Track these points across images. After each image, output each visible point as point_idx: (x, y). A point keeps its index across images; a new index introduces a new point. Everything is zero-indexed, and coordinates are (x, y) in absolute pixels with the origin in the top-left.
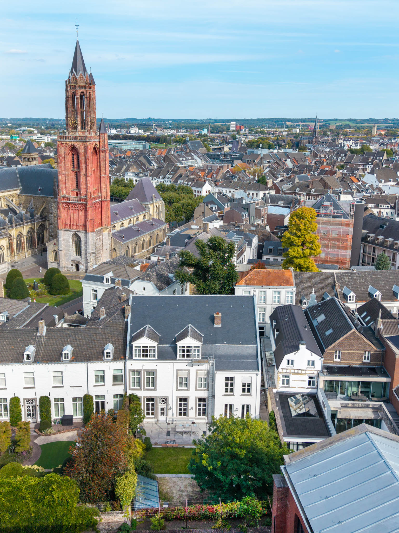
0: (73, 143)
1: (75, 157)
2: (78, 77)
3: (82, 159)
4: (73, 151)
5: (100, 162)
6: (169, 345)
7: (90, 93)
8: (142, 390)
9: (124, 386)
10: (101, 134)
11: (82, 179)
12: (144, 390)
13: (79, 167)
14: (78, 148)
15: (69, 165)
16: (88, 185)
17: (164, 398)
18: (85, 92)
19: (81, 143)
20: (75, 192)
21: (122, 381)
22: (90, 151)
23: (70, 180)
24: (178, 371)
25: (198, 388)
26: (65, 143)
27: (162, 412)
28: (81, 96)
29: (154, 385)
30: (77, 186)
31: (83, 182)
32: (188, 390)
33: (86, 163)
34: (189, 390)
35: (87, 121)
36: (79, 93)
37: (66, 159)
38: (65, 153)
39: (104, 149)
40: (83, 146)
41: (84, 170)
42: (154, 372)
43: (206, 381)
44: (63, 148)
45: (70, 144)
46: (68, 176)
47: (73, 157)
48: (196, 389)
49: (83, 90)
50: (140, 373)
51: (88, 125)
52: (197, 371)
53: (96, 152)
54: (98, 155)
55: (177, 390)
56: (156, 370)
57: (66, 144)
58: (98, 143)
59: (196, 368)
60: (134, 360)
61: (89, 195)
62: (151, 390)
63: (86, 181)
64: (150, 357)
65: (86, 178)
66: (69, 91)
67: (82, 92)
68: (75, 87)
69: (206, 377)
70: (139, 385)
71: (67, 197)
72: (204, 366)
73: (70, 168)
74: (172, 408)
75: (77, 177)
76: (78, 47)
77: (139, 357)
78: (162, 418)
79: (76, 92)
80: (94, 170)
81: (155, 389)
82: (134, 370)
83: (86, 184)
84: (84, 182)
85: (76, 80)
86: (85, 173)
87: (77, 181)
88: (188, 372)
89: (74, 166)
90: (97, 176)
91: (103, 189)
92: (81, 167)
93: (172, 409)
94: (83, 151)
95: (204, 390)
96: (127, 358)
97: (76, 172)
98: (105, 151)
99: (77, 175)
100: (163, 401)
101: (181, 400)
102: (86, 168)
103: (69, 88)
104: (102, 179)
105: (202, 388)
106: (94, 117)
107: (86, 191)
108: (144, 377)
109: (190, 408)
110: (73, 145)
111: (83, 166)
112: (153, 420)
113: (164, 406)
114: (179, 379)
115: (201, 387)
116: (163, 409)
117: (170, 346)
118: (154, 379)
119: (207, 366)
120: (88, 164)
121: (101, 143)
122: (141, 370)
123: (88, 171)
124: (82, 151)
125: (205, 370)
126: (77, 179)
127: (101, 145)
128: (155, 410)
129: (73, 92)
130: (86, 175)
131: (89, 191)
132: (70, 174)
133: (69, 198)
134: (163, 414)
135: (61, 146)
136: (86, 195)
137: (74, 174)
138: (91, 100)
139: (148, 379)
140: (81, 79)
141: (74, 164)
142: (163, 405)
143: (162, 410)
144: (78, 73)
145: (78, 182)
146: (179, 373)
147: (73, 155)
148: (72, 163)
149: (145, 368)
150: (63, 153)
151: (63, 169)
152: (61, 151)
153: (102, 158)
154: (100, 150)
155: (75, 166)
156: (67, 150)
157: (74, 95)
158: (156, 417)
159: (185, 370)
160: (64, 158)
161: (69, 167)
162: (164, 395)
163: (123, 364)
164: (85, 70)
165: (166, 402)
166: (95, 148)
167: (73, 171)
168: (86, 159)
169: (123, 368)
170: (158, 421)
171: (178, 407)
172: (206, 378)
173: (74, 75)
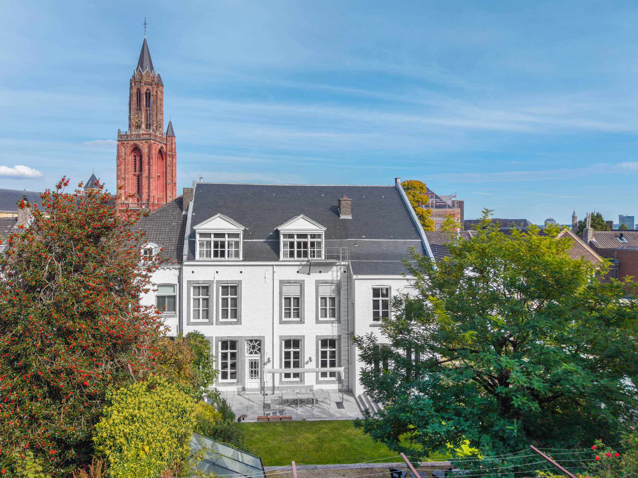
0: (135, 142)
1: (138, 158)
2: (144, 73)
3: (145, 159)
4: (135, 153)
5: (166, 168)
6: (264, 240)
7: (156, 92)
8: (212, 324)
9: (178, 318)
10: (168, 137)
11: (145, 182)
12: (216, 324)
13: (141, 170)
14: (141, 147)
15: (130, 168)
16: (151, 188)
17: (256, 341)
18: (151, 89)
19: (144, 141)
20: (136, 199)
21: (174, 310)
22: (155, 152)
23: (130, 184)
24: (282, 282)
25: (320, 319)
26: (126, 142)
27: (252, 371)
28: (146, 93)
29: (235, 314)
30: (138, 191)
31: (145, 185)
32: (302, 322)
33: (149, 163)
34: (304, 323)
35: (153, 121)
36: (144, 90)
37: (126, 160)
38: (125, 154)
39: (171, 153)
40: (147, 145)
41: (147, 172)
42: (236, 287)
43: (333, 304)
44: (123, 149)
45: (132, 143)
46: (128, 179)
47: (135, 159)
48: (318, 322)
49: (149, 87)
50: (210, 290)
51: (153, 125)
52: (318, 283)
53: (162, 157)
54: (164, 160)
55: (281, 322)
56: (240, 282)
57: (128, 143)
58: (164, 146)
59: (316, 276)
60: (198, 261)
61: (152, 199)
62: (231, 323)
63: (149, 183)
64: (228, 257)
65: (149, 181)
66: (133, 87)
67: (148, 89)
68: (140, 82)
69: (333, 295)
70: (207, 314)
71: (126, 204)
72: (330, 272)
73: (131, 172)
74: (271, 359)
75: (138, 181)
76: (145, 46)
77: (207, 257)
78: (252, 384)
79: (142, 88)
80: (159, 176)
81: (239, 322)
82: (197, 282)
83: (149, 187)
84: (147, 185)
85: (142, 76)
86: (147, 175)
87: (138, 186)
88: (301, 284)
89: (135, 169)
90: (162, 183)
91: (168, 197)
92: (143, 169)
93: (271, 362)
94: (147, 150)
95: (333, 322)
96: (185, 257)
97: (138, 176)
98: (172, 155)
99: (138, 179)
100: (254, 347)
101: (288, 343)
102: (149, 169)
103: (133, 85)
104: (168, 186)
105: (328, 319)
106: (161, 118)
107: (149, 196)
108: (216, 296)
109: (306, 359)
110: (135, 144)
111: (146, 167)
112: (234, 389)
113: (256, 357)
114: (283, 300)
115: (326, 317)
116: (254, 364)
117: (265, 242)
118: (235, 302)
119: (335, 273)
120: (151, 164)
121: (168, 146)
122: (212, 281)
123: (151, 172)
124: (145, 151)
125: (332, 283)
126: (138, 184)
127: (168, 149)
128: (238, 366)
129: (138, 89)
130: (149, 177)
131: (151, 195)
132: (130, 178)
133: (128, 205)
134: (254, 373)
135: (122, 147)
136: (148, 200)
137: (135, 178)
138: (159, 100)
139: (225, 301)
140: (148, 75)
141: (135, 167)
142: (254, 355)
143: (252, 367)
144: (144, 69)
145: (140, 187)
146: (284, 288)
147: (135, 156)
148: (133, 166)
149: (218, 277)
150: (123, 154)
151: (123, 172)
152: (122, 153)
153: (168, 163)
154: (166, 154)
155: (137, 169)
156: (129, 150)
157: (139, 91)
158: (241, 381)
159: (295, 282)
160: (125, 160)
161: (130, 170)
162: (254, 333)
163: (177, 272)
164: (152, 68)
165: (259, 350)
166: (160, 152)
167: (135, 175)
168: (149, 159)
169: (175, 281)
170: (244, 389)
171: (283, 360)
172: (333, 299)
173: (140, 71)
